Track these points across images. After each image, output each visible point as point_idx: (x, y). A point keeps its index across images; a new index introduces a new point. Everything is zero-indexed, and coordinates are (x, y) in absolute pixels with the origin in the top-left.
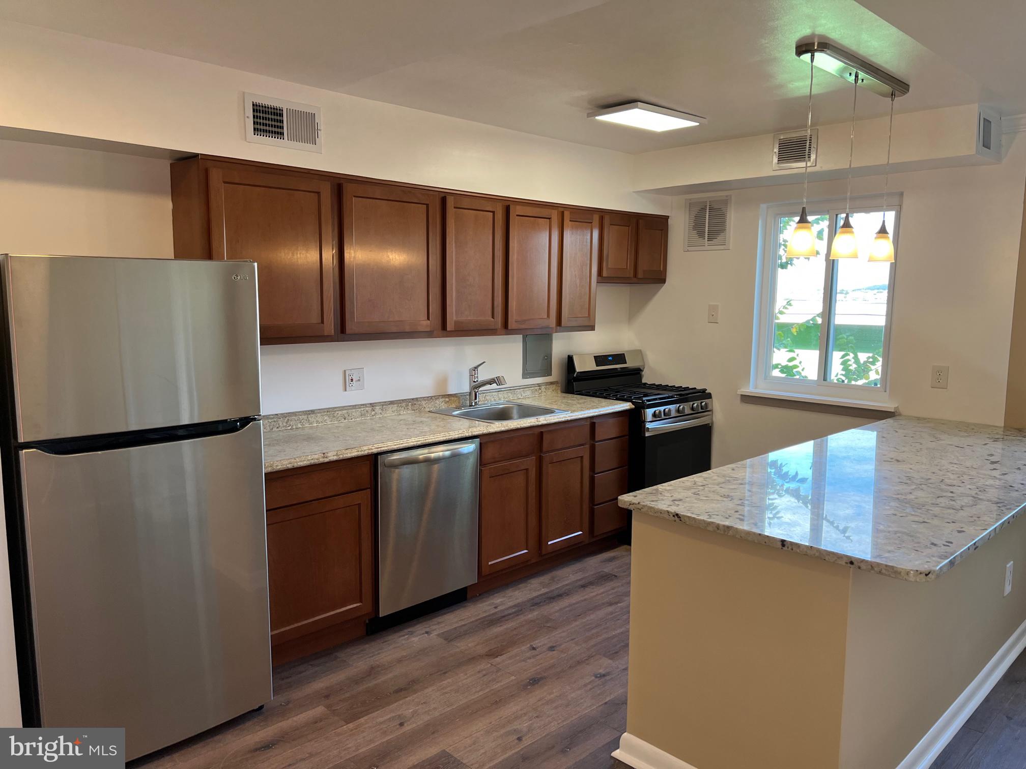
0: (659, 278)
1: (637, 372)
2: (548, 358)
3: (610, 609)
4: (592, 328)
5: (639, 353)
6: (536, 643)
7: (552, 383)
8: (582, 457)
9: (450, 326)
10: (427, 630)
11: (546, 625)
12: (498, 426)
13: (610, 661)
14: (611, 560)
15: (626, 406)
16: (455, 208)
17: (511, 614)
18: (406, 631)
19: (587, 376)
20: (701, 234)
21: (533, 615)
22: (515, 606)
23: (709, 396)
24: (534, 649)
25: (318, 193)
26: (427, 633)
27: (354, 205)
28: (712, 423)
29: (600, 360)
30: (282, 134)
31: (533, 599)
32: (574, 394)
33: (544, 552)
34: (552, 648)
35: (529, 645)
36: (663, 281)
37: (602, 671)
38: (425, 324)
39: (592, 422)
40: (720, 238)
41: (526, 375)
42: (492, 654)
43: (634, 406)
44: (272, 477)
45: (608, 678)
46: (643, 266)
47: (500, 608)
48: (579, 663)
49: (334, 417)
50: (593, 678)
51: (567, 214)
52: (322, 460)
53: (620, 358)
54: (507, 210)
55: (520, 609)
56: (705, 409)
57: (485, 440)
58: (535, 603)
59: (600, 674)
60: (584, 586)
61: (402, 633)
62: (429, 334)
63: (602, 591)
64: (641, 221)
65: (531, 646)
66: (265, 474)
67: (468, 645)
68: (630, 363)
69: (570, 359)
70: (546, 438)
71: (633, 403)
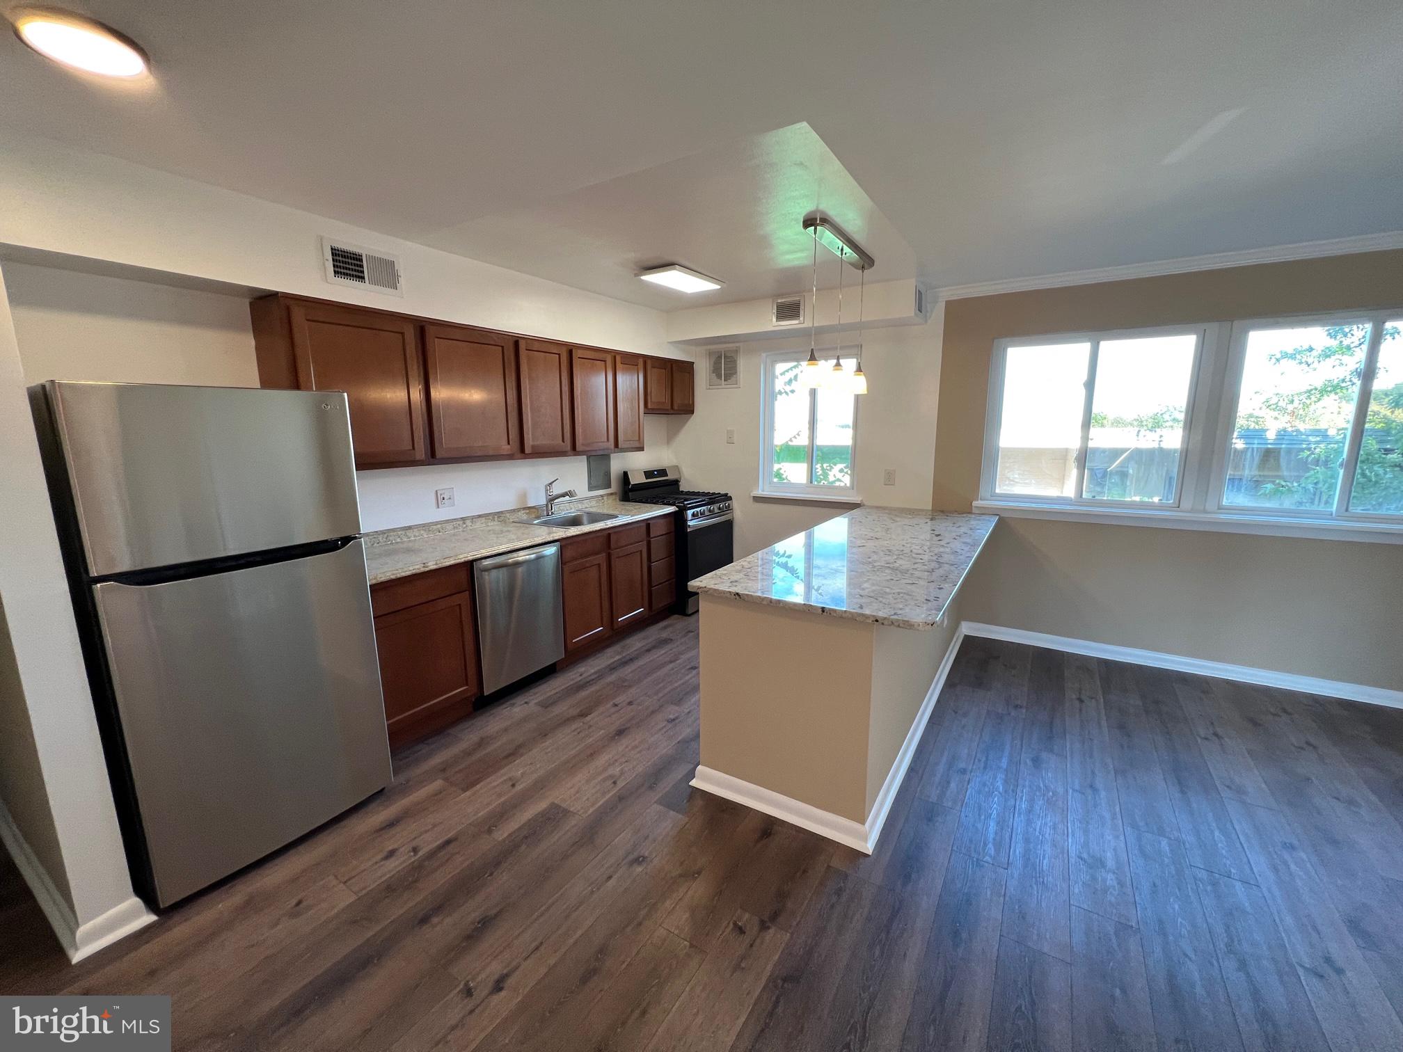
0: (689, 410)
1: (676, 483)
2: (607, 474)
3: (671, 666)
4: (642, 449)
5: (677, 468)
6: (617, 701)
7: (612, 494)
8: (641, 551)
9: (528, 450)
10: (526, 700)
11: (622, 686)
12: (573, 531)
13: (677, 708)
14: (665, 627)
15: (671, 509)
16: (527, 350)
17: (593, 680)
18: (508, 703)
19: (640, 487)
20: (719, 376)
21: (612, 678)
22: (595, 673)
23: (730, 498)
24: (616, 705)
25: (402, 334)
26: (526, 703)
27: (437, 347)
28: (733, 519)
29: (648, 474)
30: (363, 278)
31: (609, 665)
32: (629, 501)
33: (616, 627)
34: (630, 703)
35: (612, 703)
36: (692, 412)
37: (672, 717)
38: (506, 449)
39: (647, 523)
40: (733, 379)
41: (591, 488)
42: (583, 715)
43: (677, 509)
44: (377, 588)
45: (677, 721)
46: (677, 401)
47: (584, 676)
48: (653, 712)
49: (430, 531)
50: (666, 722)
51: (618, 358)
52: (423, 570)
53: (663, 472)
54: (570, 353)
55: (600, 675)
56: (729, 508)
57: (564, 543)
58: (612, 668)
59: (671, 719)
60: (649, 650)
61: (504, 706)
62: (510, 457)
63: (663, 652)
64: (674, 365)
65: (614, 703)
66: (370, 586)
67: (562, 709)
68: (671, 477)
69: (625, 474)
70: (613, 538)
71: (677, 507)
